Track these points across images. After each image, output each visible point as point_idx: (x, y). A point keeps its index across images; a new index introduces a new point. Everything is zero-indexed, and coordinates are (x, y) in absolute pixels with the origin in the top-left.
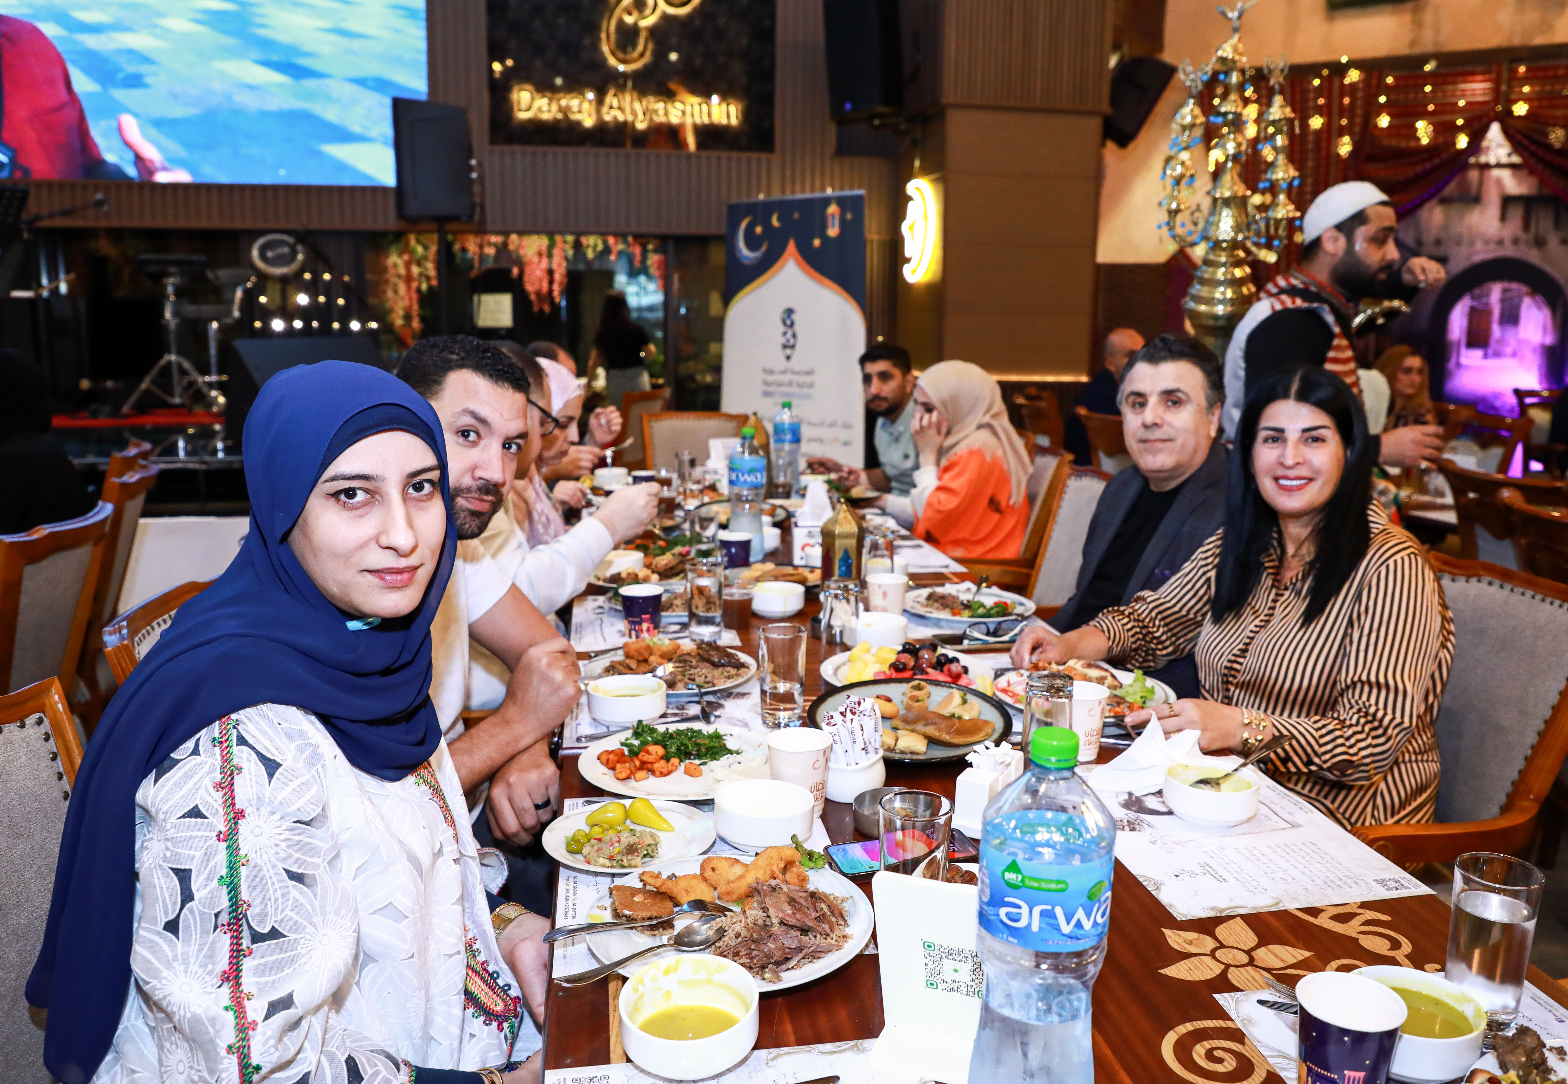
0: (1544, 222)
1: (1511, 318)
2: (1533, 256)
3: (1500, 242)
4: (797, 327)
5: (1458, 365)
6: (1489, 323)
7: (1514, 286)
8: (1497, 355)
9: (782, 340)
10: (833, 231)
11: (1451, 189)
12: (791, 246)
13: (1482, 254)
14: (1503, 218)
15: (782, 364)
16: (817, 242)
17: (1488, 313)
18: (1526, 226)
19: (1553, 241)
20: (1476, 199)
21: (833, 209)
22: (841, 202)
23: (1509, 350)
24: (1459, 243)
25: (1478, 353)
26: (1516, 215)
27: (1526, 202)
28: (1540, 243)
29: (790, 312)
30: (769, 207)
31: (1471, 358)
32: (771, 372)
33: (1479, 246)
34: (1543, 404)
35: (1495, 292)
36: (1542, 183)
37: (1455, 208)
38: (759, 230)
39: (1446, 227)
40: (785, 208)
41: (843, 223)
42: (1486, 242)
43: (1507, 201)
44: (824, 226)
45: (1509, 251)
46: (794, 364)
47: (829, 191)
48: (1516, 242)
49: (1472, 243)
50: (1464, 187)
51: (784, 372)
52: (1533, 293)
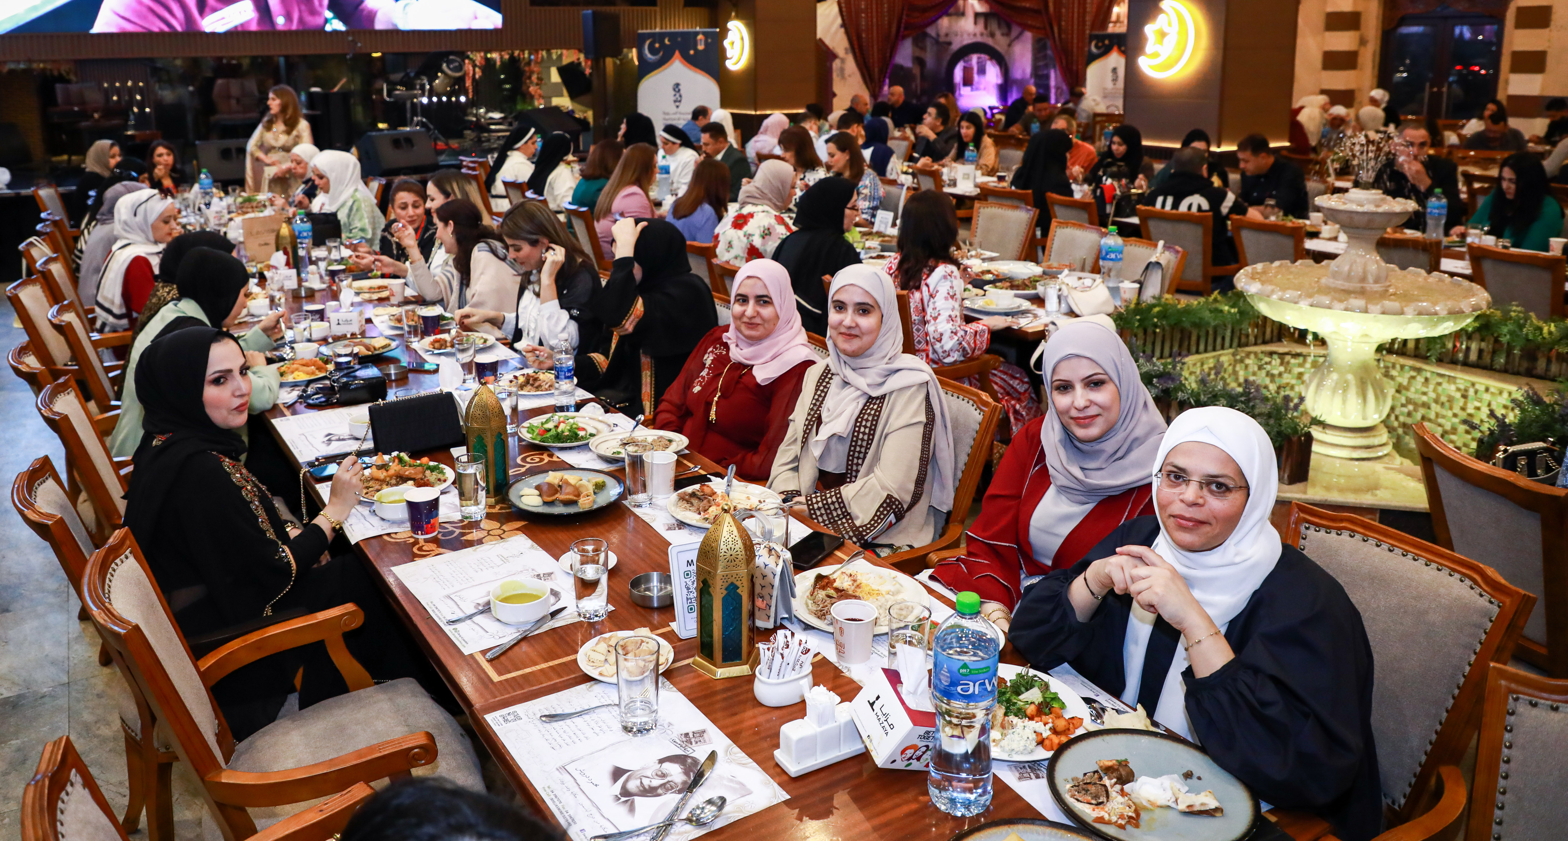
0: (994, 25)
1: (982, 71)
2: (990, 41)
3: (975, 35)
4: (682, 92)
5: (960, 95)
6: (972, 74)
7: (983, 56)
8: (977, 89)
9: (674, 98)
10: (701, 47)
11: (952, 10)
12: (677, 53)
13: (967, 41)
14: (975, 23)
15: (674, 109)
16: (692, 52)
17: (971, 69)
18: (986, 27)
19: (998, 34)
20: (963, 14)
21: (700, 37)
22: (704, 33)
23: (982, 86)
24: (956, 35)
25: (968, 89)
26: (981, 22)
27: (986, 16)
28: (992, 35)
29: (677, 85)
30: (662, 36)
31: (965, 91)
32: (668, 114)
33: (965, 36)
34: (1001, 113)
35: (974, 59)
36: (991, 8)
37: (954, 18)
38: (657, 45)
39: (950, 26)
40: (672, 36)
41: (706, 44)
42: (969, 35)
43: (977, 15)
44: (695, 44)
45: (979, 39)
46: (681, 109)
47: (698, 29)
48: (982, 34)
49: (962, 36)
50: (958, 9)
51: (675, 113)
52: (991, 59)
